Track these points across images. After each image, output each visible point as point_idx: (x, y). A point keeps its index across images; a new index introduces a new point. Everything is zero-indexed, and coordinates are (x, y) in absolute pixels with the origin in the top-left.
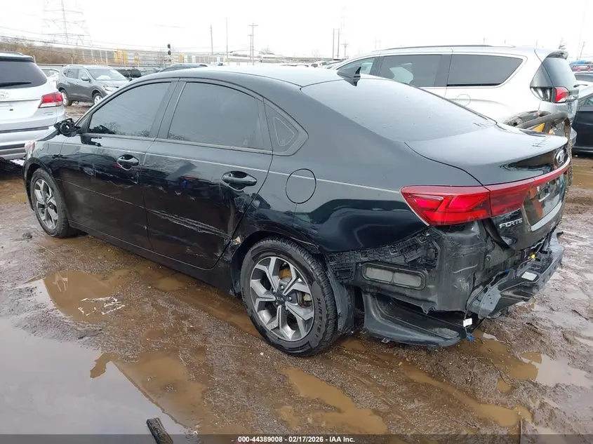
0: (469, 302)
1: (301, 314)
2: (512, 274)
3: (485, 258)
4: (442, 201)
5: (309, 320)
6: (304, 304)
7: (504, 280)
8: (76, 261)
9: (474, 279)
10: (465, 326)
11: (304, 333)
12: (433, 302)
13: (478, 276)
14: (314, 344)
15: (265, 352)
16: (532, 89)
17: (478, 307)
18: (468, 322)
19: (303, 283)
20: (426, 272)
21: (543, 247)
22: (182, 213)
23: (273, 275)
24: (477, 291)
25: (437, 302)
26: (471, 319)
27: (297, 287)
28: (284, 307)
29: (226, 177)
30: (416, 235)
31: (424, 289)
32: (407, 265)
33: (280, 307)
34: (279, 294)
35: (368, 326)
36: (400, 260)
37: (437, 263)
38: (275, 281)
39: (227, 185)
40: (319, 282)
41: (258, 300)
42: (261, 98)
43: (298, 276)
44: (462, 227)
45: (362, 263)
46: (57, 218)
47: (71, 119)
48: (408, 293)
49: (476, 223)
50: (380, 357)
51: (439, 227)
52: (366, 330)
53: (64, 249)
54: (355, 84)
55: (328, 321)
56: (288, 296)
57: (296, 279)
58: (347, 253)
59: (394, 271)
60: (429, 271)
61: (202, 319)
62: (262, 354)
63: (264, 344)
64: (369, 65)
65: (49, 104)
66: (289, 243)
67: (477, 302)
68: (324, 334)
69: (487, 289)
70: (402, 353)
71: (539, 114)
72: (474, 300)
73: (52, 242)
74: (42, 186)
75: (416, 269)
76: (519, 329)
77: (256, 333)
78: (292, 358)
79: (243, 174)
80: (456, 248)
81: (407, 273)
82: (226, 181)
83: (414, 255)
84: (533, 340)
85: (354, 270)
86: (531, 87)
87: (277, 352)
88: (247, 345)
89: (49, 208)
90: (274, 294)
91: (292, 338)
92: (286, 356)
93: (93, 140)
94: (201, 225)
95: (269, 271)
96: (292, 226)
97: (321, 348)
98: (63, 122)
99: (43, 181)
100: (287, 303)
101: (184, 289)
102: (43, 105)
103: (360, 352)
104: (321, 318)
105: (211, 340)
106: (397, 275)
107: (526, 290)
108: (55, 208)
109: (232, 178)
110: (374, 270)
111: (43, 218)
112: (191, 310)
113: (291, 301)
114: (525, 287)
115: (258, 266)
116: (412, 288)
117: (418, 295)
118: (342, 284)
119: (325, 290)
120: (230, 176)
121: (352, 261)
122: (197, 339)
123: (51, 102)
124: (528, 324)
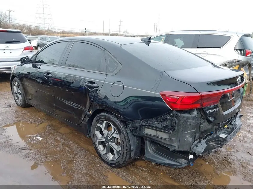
0: (192, 147)
1: (116, 148)
2: (214, 135)
3: (200, 126)
4: (178, 99)
5: (119, 151)
6: (117, 144)
7: (210, 137)
8: (27, 118)
9: (195, 136)
10: (189, 158)
11: (117, 157)
12: (175, 146)
13: (197, 135)
14: (121, 163)
15: (99, 164)
16: (235, 50)
17: (196, 150)
18: (191, 157)
19: (117, 134)
20: (171, 132)
21: (231, 122)
22: (69, 99)
23: (105, 129)
24: (196, 142)
25: (176, 146)
26: (193, 155)
27: (114, 135)
28: (109, 144)
29: (87, 84)
30: (166, 114)
31: (170, 140)
32: (162, 128)
33: (107, 144)
34: (106, 138)
35: (146, 155)
36: (159, 126)
37: (176, 128)
38: (105, 132)
39: (87, 87)
40: (124, 134)
41: (98, 140)
42: (104, 49)
43: (115, 131)
44: (189, 111)
45: (143, 126)
46: (21, 99)
47: (28, 57)
48: (163, 141)
49: (196, 110)
50: (152, 170)
51: (177, 111)
52: (146, 157)
53: (23, 112)
54: (148, 45)
55: (127, 152)
56: (111, 139)
57: (114, 132)
58: (136, 121)
59: (157, 131)
60: (172, 132)
61: (75, 147)
62: (98, 165)
63: (100, 161)
64: (164, 38)
65: (27, 51)
66: (112, 115)
67: (195, 147)
68: (126, 158)
69: (201, 141)
70: (163, 168)
71: (237, 61)
72: (194, 146)
73: (19, 109)
74: (16, 85)
75: (166, 130)
76: (220, 160)
77: (97, 155)
78: (111, 168)
79: (93, 83)
80: (186, 121)
81: (162, 132)
82: (87, 86)
83: (165, 124)
84: (226, 165)
85: (139, 129)
86: (234, 49)
87: (105, 165)
88: (92, 161)
89: (18, 94)
90: (105, 138)
91: (112, 159)
92: (109, 167)
93: (37, 66)
94: (76, 105)
95: (103, 127)
96: (112, 107)
97: (124, 165)
98: (24, 58)
99: (17, 83)
100: (110, 143)
101: (70, 133)
102: (24, 51)
103: (143, 167)
104: (124, 150)
105: (77, 157)
106: (158, 132)
107: (222, 142)
108: (21, 94)
109: (89, 84)
110: (148, 129)
111: (16, 98)
112: (71, 143)
113: (112, 142)
114: (221, 141)
115: (98, 125)
116: (165, 139)
117: (168, 143)
118: (133, 135)
119: (126, 138)
120: (88, 83)
121: (138, 125)
122: (71, 156)
123: (28, 50)
124: (225, 157)
